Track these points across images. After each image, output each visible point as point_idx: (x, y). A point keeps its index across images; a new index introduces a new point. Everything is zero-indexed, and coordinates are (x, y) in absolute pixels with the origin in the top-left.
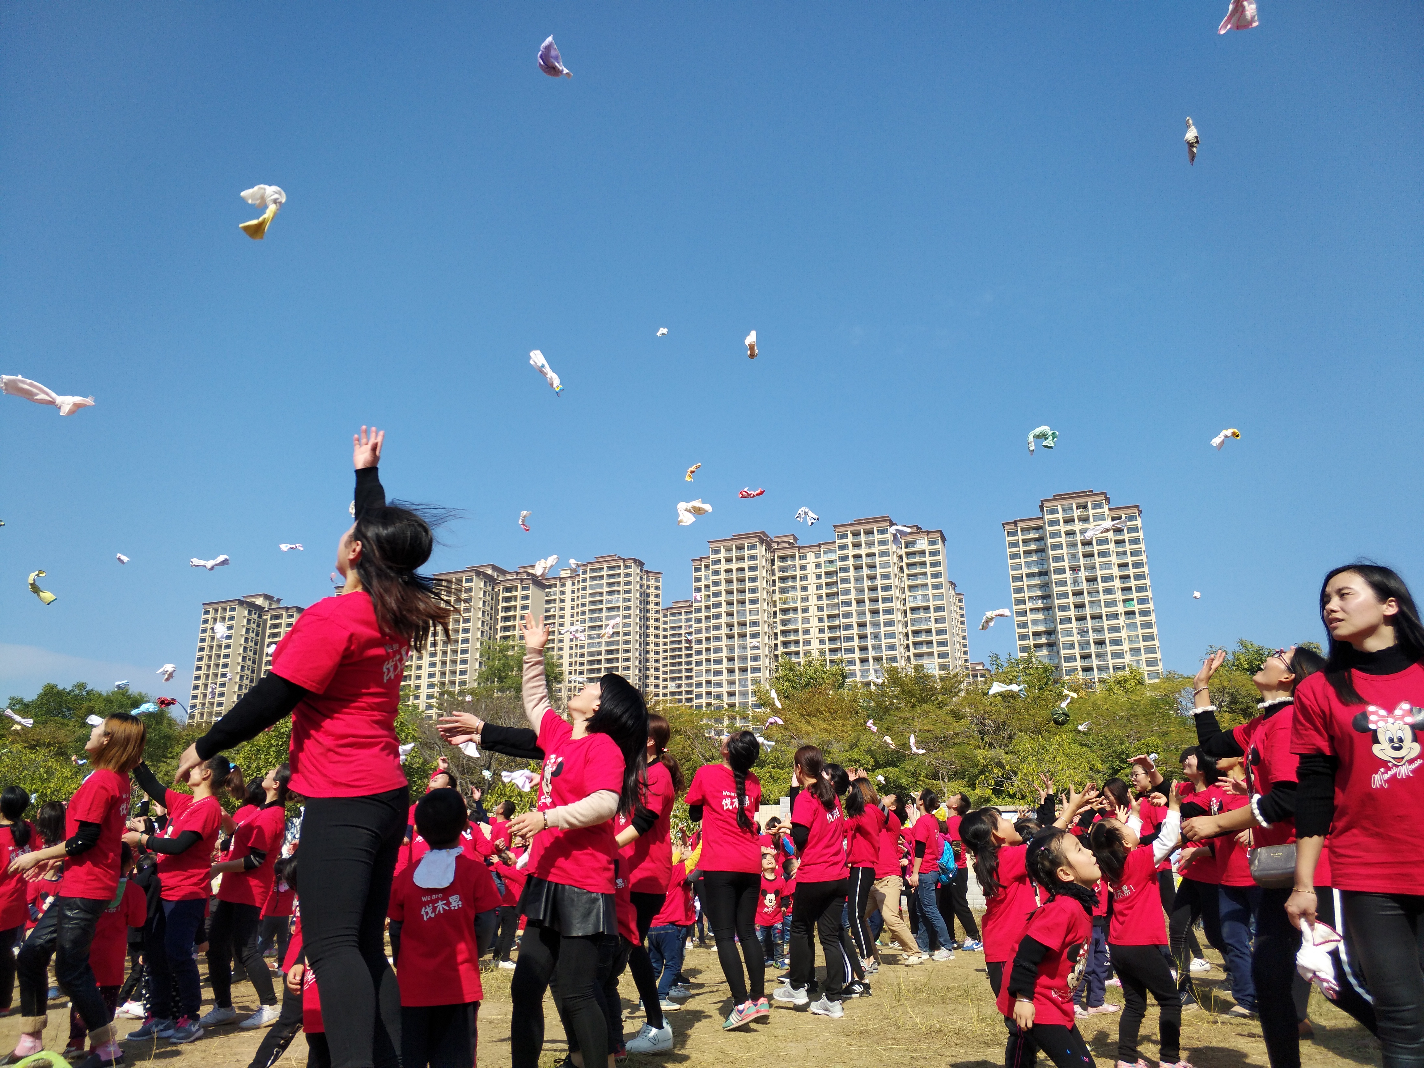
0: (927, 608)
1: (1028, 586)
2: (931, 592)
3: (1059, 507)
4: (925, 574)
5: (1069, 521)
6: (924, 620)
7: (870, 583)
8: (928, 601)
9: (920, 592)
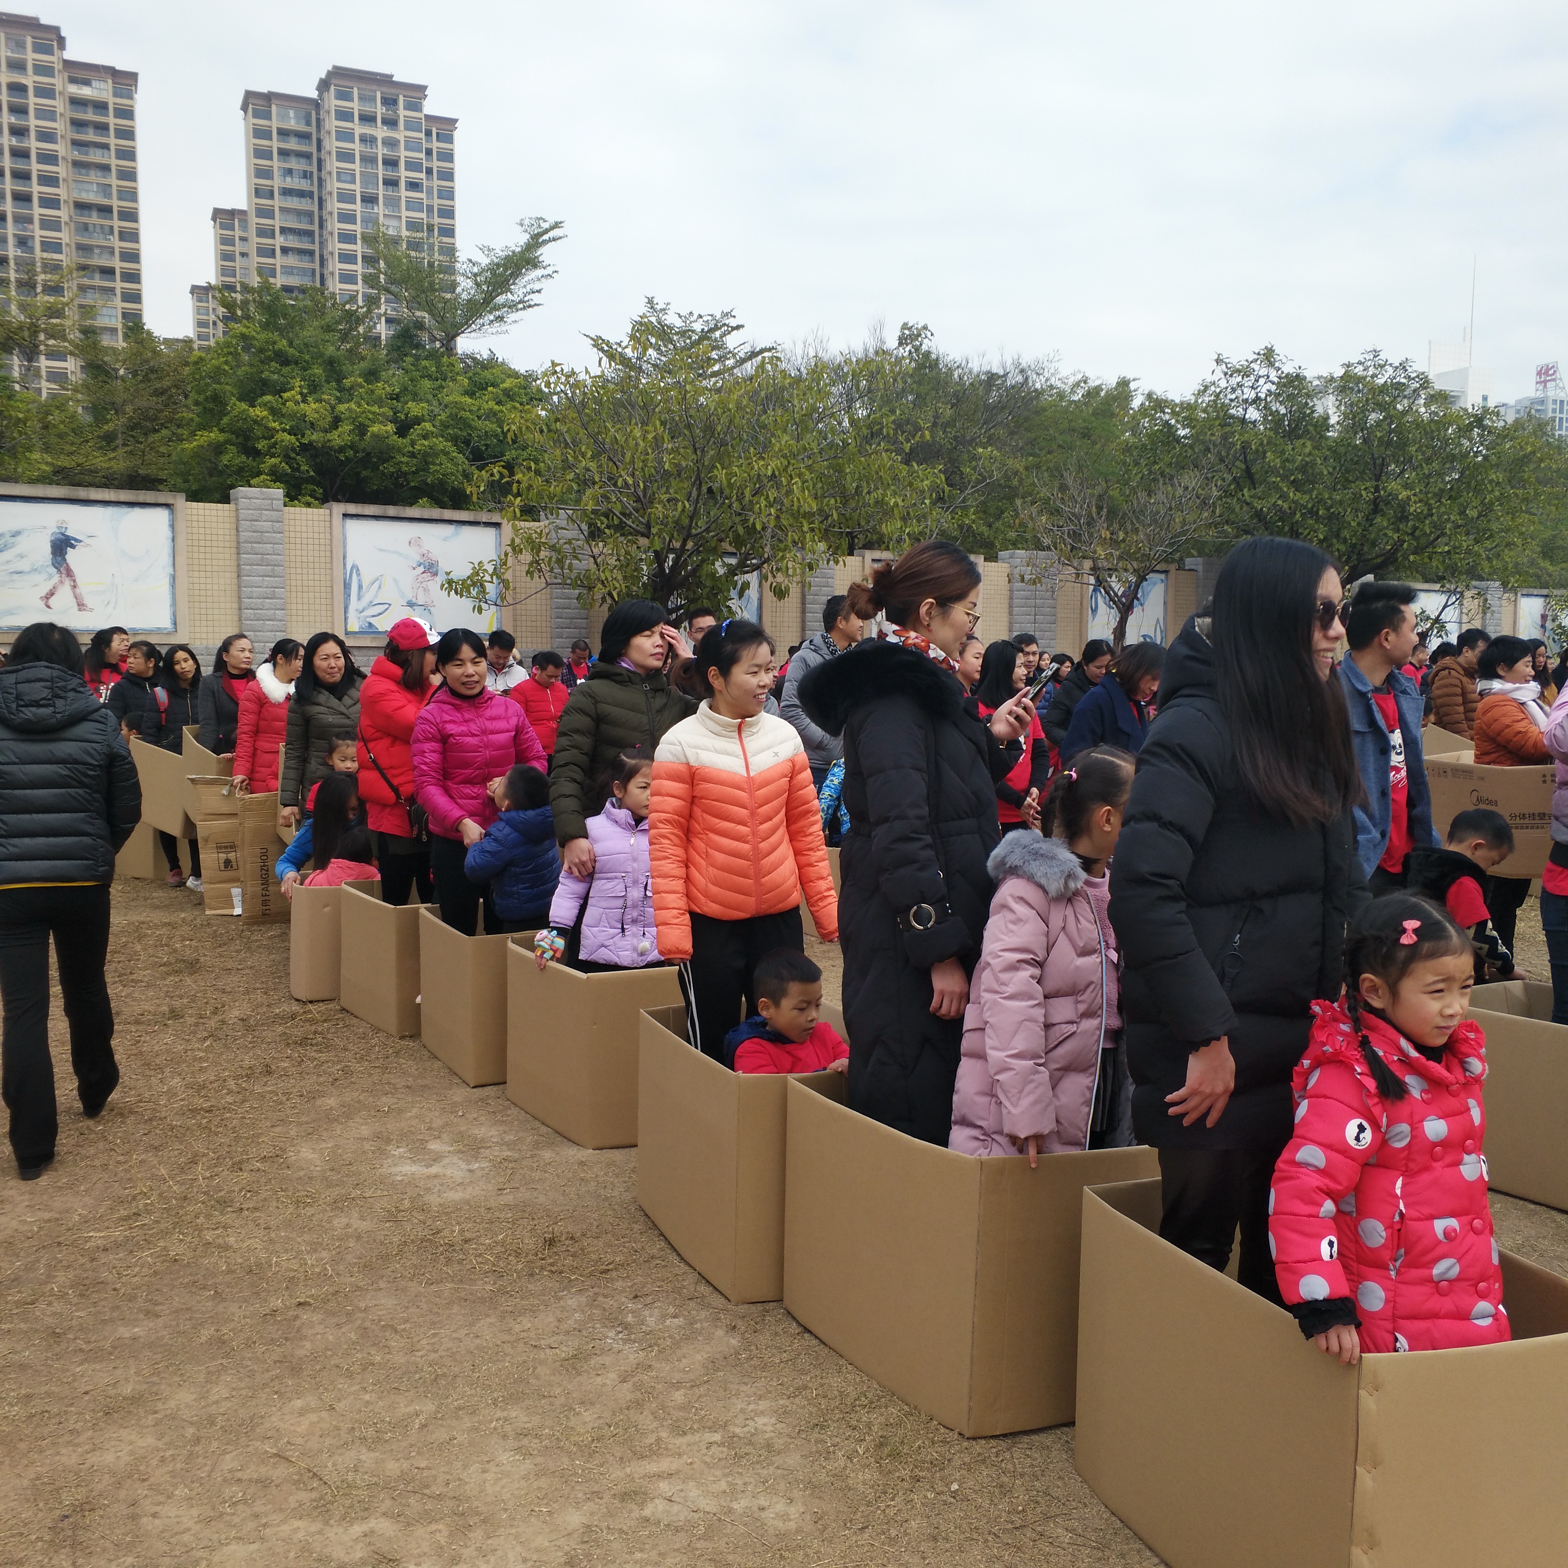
0: (106, 210)
1: (282, 209)
2: (114, 181)
3: (355, 90)
4: (106, 147)
5: (367, 119)
6: (98, 229)
7: (14, 141)
8: (109, 195)
9: (95, 177)
